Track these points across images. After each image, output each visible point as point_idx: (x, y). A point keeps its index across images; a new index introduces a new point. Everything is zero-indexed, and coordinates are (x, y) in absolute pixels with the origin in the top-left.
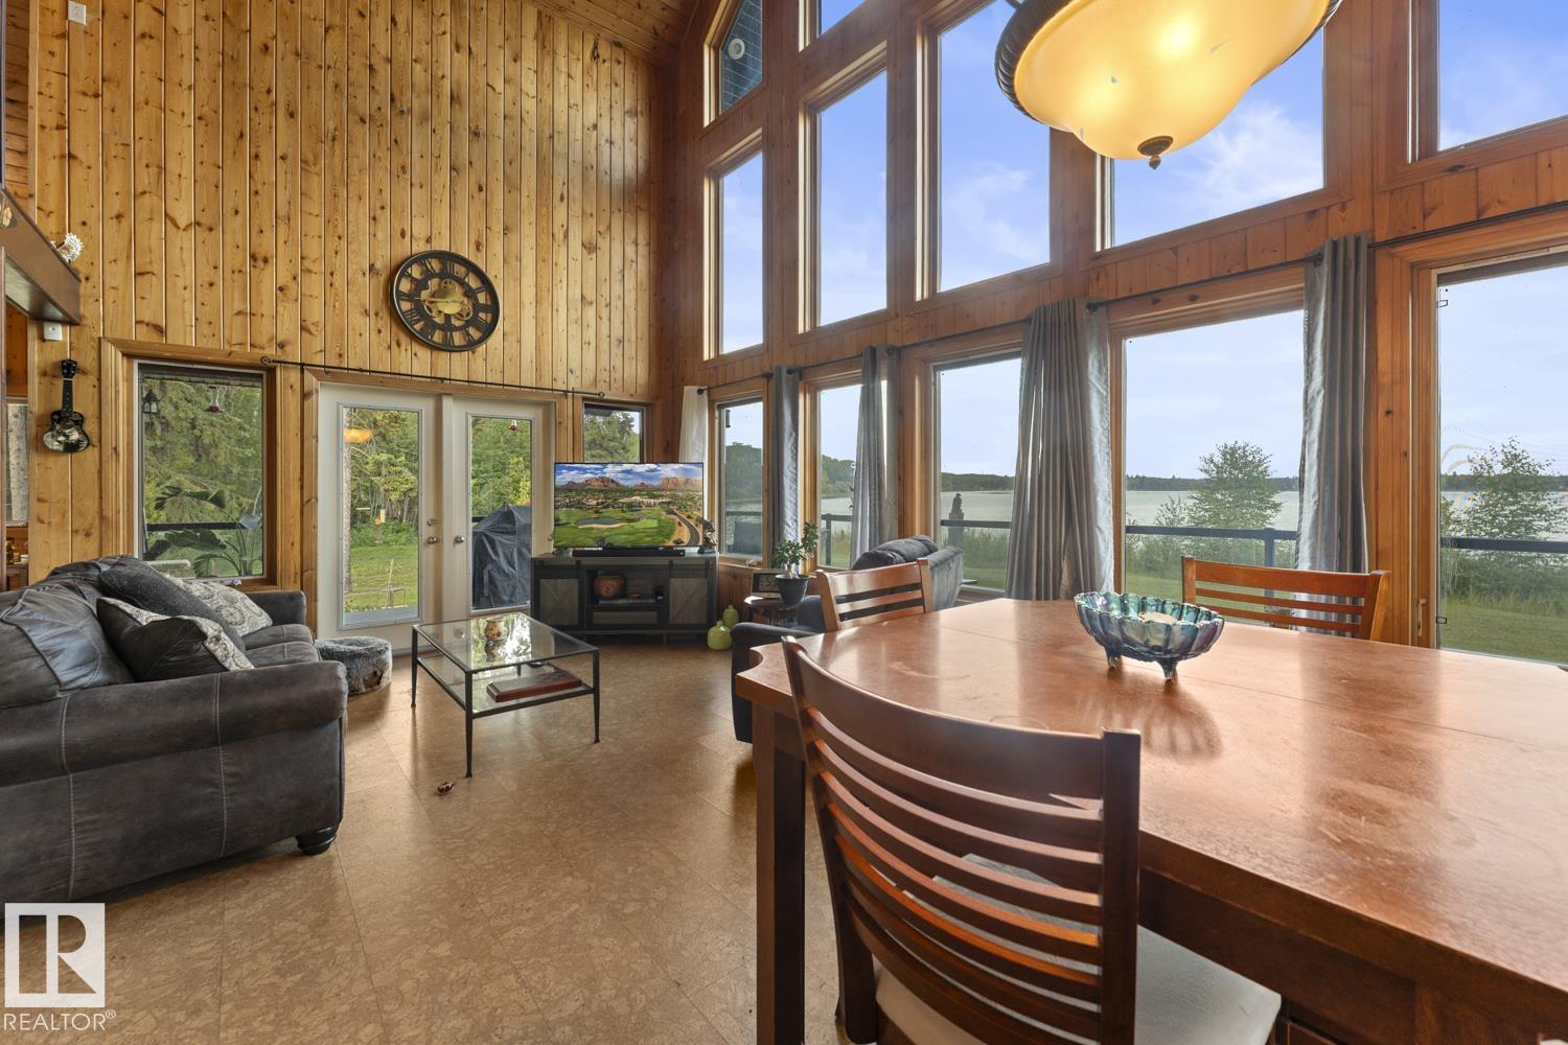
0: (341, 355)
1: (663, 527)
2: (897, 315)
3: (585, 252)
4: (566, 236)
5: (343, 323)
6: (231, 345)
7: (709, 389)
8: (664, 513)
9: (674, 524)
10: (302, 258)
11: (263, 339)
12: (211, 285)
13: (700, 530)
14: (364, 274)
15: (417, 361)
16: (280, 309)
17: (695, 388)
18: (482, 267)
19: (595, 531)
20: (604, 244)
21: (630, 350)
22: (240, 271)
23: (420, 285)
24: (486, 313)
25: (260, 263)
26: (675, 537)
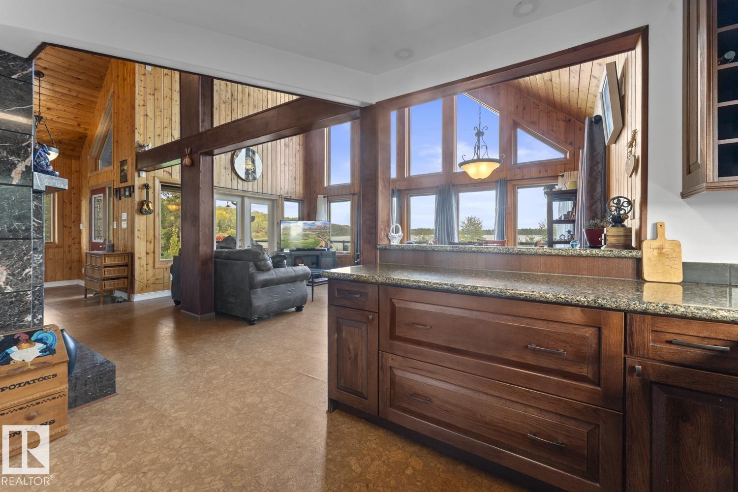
0: (218, 183)
1: (316, 242)
2: (399, 181)
5: (219, 172)
7: (327, 197)
8: (316, 237)
9: (320, 241)
13: (329, 243)
15: (239, 185)
17: (323, 196)
19: (294, 243)
21: (298, 182)
26: (320, 245)
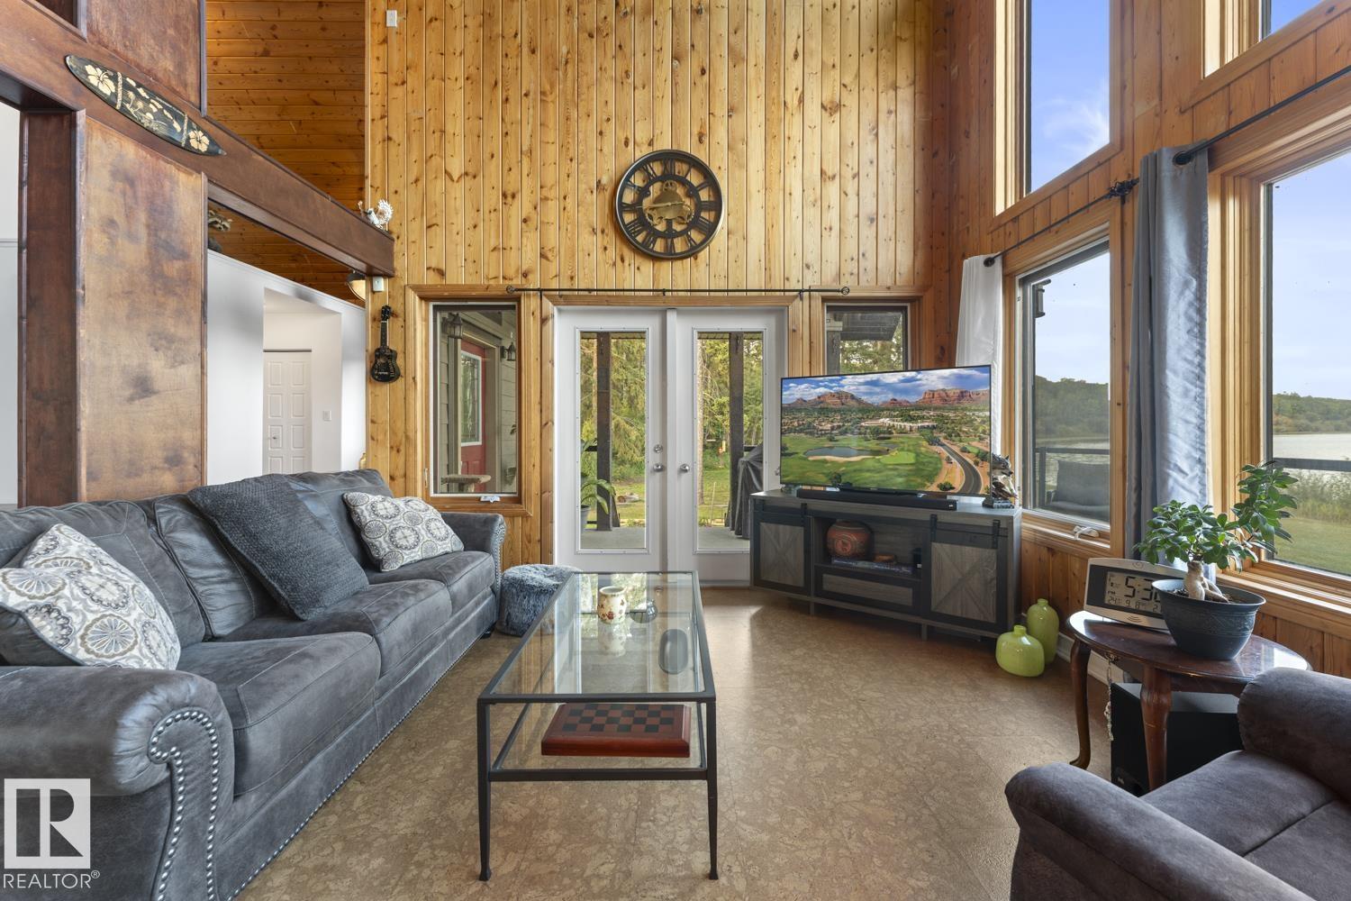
0: (572, 278)
1: (923, 464)
3: (826, 115)
4: (801, 100)
5: (574, 246)
6: (488, 279)
7: (1004, 255)
8: (925, 443)
9: (940, 460)
10: (541, 187)
11: (511, 272)
12: (475, 227)
14: (592, 192)
15: (641, 275)
16: (525, 240)
17: (982, 258)
18: (704, 160)
19: (829, 465)
20: (850, 100)
21: (886, 227)
22: (495, 210)
23: (643, 192)
24: (709, 210)
25: (509, 199)
26: (942, 479)
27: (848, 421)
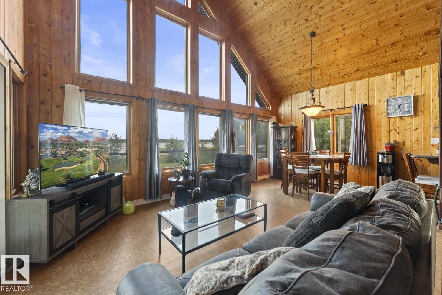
1: (95, 164)
9: (99, 162)
13: (107, 164)
19: (65, 171)
27: (72, 150)
